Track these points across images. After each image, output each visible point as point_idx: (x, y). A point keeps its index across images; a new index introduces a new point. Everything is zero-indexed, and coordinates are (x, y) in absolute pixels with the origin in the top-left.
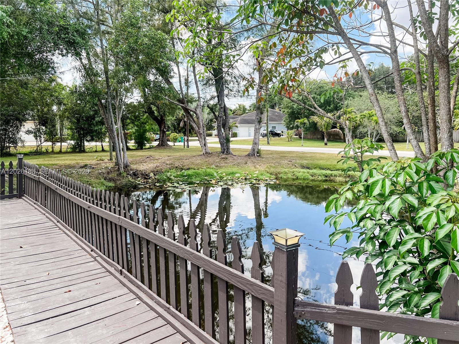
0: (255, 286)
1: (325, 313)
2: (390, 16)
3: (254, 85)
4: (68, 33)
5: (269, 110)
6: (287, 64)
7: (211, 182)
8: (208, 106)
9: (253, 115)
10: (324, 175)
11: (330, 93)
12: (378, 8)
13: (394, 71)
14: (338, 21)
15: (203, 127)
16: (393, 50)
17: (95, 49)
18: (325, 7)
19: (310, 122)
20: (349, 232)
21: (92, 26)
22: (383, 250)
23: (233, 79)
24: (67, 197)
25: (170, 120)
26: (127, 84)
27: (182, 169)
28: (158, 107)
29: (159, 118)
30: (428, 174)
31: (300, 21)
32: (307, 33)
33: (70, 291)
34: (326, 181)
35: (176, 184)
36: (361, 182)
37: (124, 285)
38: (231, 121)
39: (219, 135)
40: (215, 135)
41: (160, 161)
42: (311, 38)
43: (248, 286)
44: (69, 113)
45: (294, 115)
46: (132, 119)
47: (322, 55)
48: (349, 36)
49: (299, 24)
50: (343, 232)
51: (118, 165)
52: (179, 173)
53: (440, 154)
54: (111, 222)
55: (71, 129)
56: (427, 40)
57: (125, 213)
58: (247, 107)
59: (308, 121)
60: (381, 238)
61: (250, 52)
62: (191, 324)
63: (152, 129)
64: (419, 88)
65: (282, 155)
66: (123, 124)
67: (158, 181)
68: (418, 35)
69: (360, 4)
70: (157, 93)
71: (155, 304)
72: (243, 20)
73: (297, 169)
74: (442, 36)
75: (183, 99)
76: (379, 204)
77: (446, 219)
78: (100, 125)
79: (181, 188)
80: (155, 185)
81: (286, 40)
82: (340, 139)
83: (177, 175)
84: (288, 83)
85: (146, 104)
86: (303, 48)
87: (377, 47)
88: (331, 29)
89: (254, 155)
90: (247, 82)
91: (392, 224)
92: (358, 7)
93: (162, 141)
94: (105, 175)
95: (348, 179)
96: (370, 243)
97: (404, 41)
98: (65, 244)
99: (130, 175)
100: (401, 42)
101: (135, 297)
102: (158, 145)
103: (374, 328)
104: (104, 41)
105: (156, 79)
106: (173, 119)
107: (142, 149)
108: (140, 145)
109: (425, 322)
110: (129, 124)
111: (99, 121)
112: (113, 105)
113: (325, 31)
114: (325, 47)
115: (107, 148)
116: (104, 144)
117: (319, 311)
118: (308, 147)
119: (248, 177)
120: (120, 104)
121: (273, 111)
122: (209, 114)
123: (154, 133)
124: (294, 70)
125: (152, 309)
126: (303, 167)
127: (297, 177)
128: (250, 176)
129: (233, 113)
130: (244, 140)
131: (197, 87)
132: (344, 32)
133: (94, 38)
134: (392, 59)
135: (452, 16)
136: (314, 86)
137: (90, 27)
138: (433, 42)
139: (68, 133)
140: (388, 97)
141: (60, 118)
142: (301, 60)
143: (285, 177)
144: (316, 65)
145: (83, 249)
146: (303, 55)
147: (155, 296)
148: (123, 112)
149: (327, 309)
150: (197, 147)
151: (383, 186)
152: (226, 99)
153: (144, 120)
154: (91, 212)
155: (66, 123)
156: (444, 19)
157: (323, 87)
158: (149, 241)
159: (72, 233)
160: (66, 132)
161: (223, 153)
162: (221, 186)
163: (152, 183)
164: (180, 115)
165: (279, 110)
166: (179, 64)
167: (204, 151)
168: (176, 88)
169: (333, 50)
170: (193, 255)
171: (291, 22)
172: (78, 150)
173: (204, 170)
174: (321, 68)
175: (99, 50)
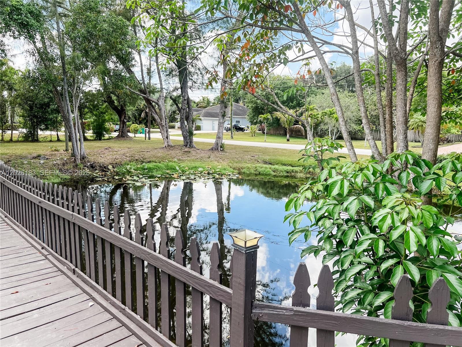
0: (213, 288)
1: (282, 315)
2: (353, 17)
3: (218, 79)
4: (21, 14)
5: (233, 104)
6: (251, 59)
7: (173, 176)
8: (171, 98)
9: (217, 109)
10: (285, 171)
11: (293, 91)
12: (341, 8)
13: (355, 72)
14: (302, 19)
15: (166, 119)
16: (354, 51)
17: (51, 32)
18: (290, 4)
19: (273, 118)
20: (308, 230)
21: (48, 8)
22: (340, 249)
23: (197, 71)
24: (15, 190)
25: (130, 110)
26: (85, 71)
27: (143, 162)
28: (118, 97)
29: (119, 108)
30: (384, 175)
31: (265, 16)
32: (271, 29)
33: (17, 292)
34: (287, 177)
35: (135, 178)
36: (320, 182)
37: (77, 285)
38: (195, 113)
39: (182, 128)
40: (178, 128)
41: (119, 153)
42: (276, 34)
43: (206, 287)
44: (21, 99)
45: (258, 110)
46: (90, 108)
47: (286, 52)
48: (313, 34)
49: (263, 20)
50: (302, 231)
51: (74, 156)
52: (139, 166)
53: (395, 156)
54: (64, 219)
55: (23, 116)
56: (387, 43)
57: (79, 210)
58: (212, 99)
59: (272, 116)
60: (338, 237)
61: (214, 45)
62: (147, 326)
63: (112, 119)
64: (377, 90)
65: (246, 150)
66: (80, 113)
67: (118, 174)
68: (379, 37)
69: (324, 3)
70: (118, 82)
71: (110, 305)
72: (207, 11)
73: (259, 165)
74: (401, 40)
75: (145, 89)
76: (337, 205)
77: (400, 220)
78: (56, 114)
79: (141, 182)
80: (114, 178)
81: (250, 35)
82: (302, 135)
83: (137, 168)
84: (251, 79)
85: (105, 93)
86: (268, 43)
87: (339, 47)
88: (295, 26)
89: (218, 149)
90: (211, 76)
91: (349, 225)
92: (322, 5)
93: (122, 132)
94: (60, 167)
95: (308, 176)
96: (328, 242)
97: (365, 43)
98: (13, 241)
99: (87, 167)
100: (362, 43)
101: (88, 297)
102: (118, 136)
103: (329, 329)
104: (61, 24)
105: (117, 67)
106: (134, 109)
107: (100, 139)
108: (99, 135)
109: (378, 322)
110: (87, 113)
111: (54, 109)
112: (69, 92)
113: (290, 28)
114: (289, 44)
115: (62, 138)
116: (59, 133)
117: (277, 313)
118: (271, 142)
119: (211, 172)
120: (77, 92)
121: (237, 105)
122: (171, 106)
123: (113, 124)
124: (258, 65)
125: (106, 310)
126: (265, 163)
127: (260, 173)
128: (213, 171)
129: (196, 106)
130: (208, 134)
131: (160, 77)
132: (308, 30)
133: (50, 20)
134: (354, 60)
135: (411, 20)
136: (278, 82)
137: (45, 9)
138: (393, 45)
139: (20, 121)
140: (349, 96)
141: (10, 104)
142: (265, 55)
143: (248, 172)
144: (280, 62)
145: (33, 246)
146: (267, 51)
147: (110, 296)
148: (80, 101)
149: (284, 311)
150: (159, 139)
151: (342, 187)
152: (189, 91)
153: (103, 109)
154: (42, 208)
155: (18, 110)
156: (404, 23)
157: (286, 83)
158: (104, 239)
159: (21, 229)
160: (17, 119)
161: (186, 146)
162: (183, 180)
163: (110, 176)
164: (142, 106)
165: (243, 104)
166: (141, 52)
167: (166, 144)
168: (137, 77)
169: (296, 47)
170: (150, 255)
171: (256, 17)
172: (30, 139)
173: (166, 163)
174: (285, 65)
175: (55, 33)
